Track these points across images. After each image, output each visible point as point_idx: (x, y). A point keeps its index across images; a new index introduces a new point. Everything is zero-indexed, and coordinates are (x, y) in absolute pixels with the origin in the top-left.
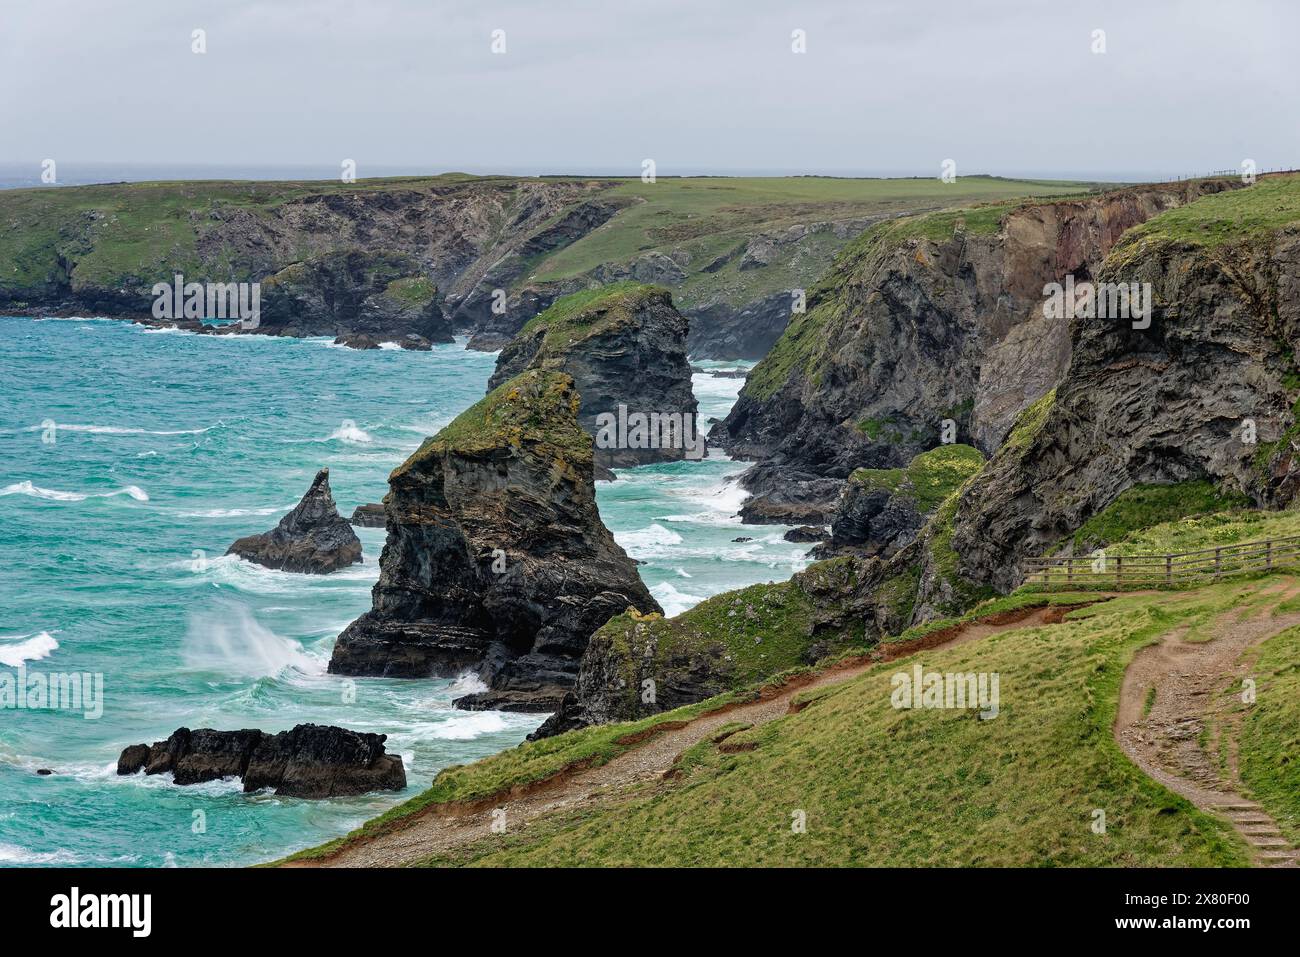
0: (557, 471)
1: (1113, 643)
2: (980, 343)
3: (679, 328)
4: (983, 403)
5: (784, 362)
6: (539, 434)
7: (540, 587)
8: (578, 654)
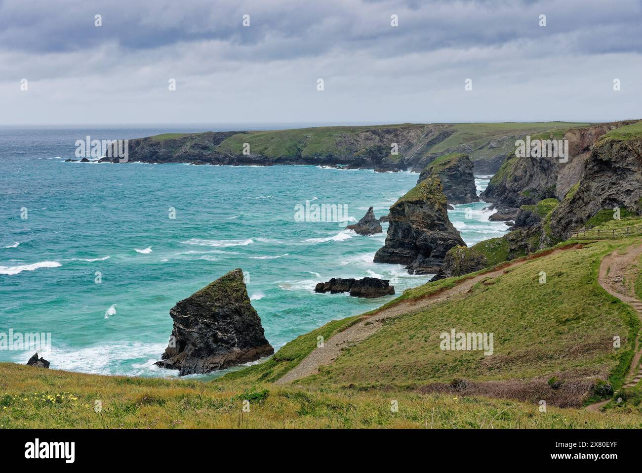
0: (437, 206)
1: (597, 254)
2: (558, 169)
3: (471, 166)
4: (558, 186)
5: (501, 175)
6: (432, 196)
7: (432, 239)
8: (443, 258)
